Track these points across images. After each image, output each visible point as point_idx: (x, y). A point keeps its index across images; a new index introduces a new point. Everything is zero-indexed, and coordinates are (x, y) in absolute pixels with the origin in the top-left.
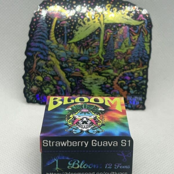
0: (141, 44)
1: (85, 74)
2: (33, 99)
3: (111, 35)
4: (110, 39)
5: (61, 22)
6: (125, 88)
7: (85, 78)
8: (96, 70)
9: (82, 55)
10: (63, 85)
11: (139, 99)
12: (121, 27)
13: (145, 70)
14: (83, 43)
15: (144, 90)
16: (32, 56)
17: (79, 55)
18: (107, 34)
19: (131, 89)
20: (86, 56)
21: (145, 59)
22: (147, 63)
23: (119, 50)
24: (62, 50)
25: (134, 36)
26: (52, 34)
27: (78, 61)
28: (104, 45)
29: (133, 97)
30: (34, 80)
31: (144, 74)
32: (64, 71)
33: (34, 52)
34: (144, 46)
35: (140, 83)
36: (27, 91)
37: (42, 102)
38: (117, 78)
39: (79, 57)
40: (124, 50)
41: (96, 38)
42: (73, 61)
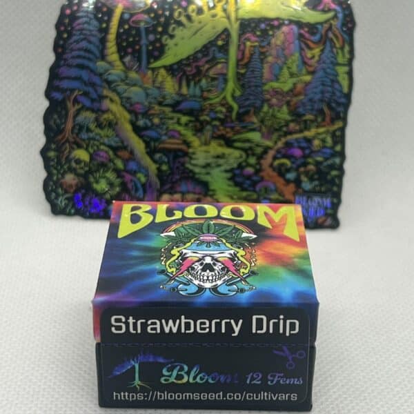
0: (329, 68)
1: (192, 145)
2: (66, 205)
3: (254, 47)
4: (254, 57)
5: (132, 15)
6: (291, 176)
7: (194, 153)
8: (219, 133)
9: (184, 98)
10: (140, 172)
11: (323, 203)
12: (279, 27)
13: (338, 133)
14: (186, 68)
15: (337, 181)
16: (64, 101)
17: (177, 98)
18: (244, 44)
19: (304, 178)
20: (195, 101)
21: (339, 104)
22: (342, 115)
23: (275, 85)
24: (135, 85)
25: (310, 48)
26: (111, 47)
27: (174, 111)
28: (238, 73)
29: (308, 197)
30: (68, 160)
31: (335, 143)
32: (141, 137)
33: (66, 90)
34: (337, 75)
35: (325, 164)
36: (52, 187)
37: (88, 214)
38: (271, 153)
39: (178, 103)
40: (286, 84)
41: (219, 55)
42: (164, 112)
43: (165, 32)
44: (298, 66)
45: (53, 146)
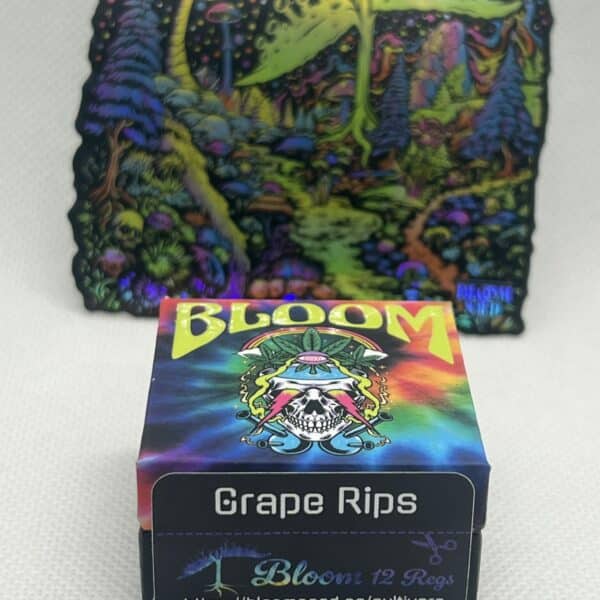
43: (260, 31)
44: (463, 86)
45: (88, 206)
